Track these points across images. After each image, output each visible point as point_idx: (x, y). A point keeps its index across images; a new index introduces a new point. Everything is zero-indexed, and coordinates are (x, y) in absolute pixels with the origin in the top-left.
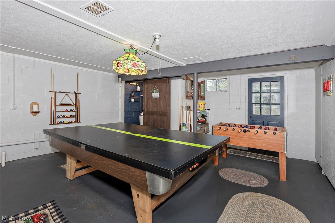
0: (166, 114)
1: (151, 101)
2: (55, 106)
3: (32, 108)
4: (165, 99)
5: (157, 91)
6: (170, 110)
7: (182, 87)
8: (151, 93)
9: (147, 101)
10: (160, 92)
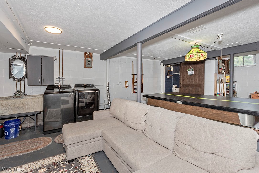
0: (201, 86)
1: (187, 78)
2: (134, 82)
3: (126, 84)
4: (199, 75)
5: (192, 70)
6: (204, 83)
7: (215, 65)
8: (187, 72)
9: (183, 77)
10: (195, 70)
